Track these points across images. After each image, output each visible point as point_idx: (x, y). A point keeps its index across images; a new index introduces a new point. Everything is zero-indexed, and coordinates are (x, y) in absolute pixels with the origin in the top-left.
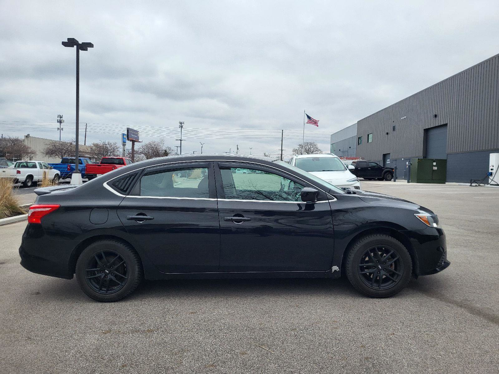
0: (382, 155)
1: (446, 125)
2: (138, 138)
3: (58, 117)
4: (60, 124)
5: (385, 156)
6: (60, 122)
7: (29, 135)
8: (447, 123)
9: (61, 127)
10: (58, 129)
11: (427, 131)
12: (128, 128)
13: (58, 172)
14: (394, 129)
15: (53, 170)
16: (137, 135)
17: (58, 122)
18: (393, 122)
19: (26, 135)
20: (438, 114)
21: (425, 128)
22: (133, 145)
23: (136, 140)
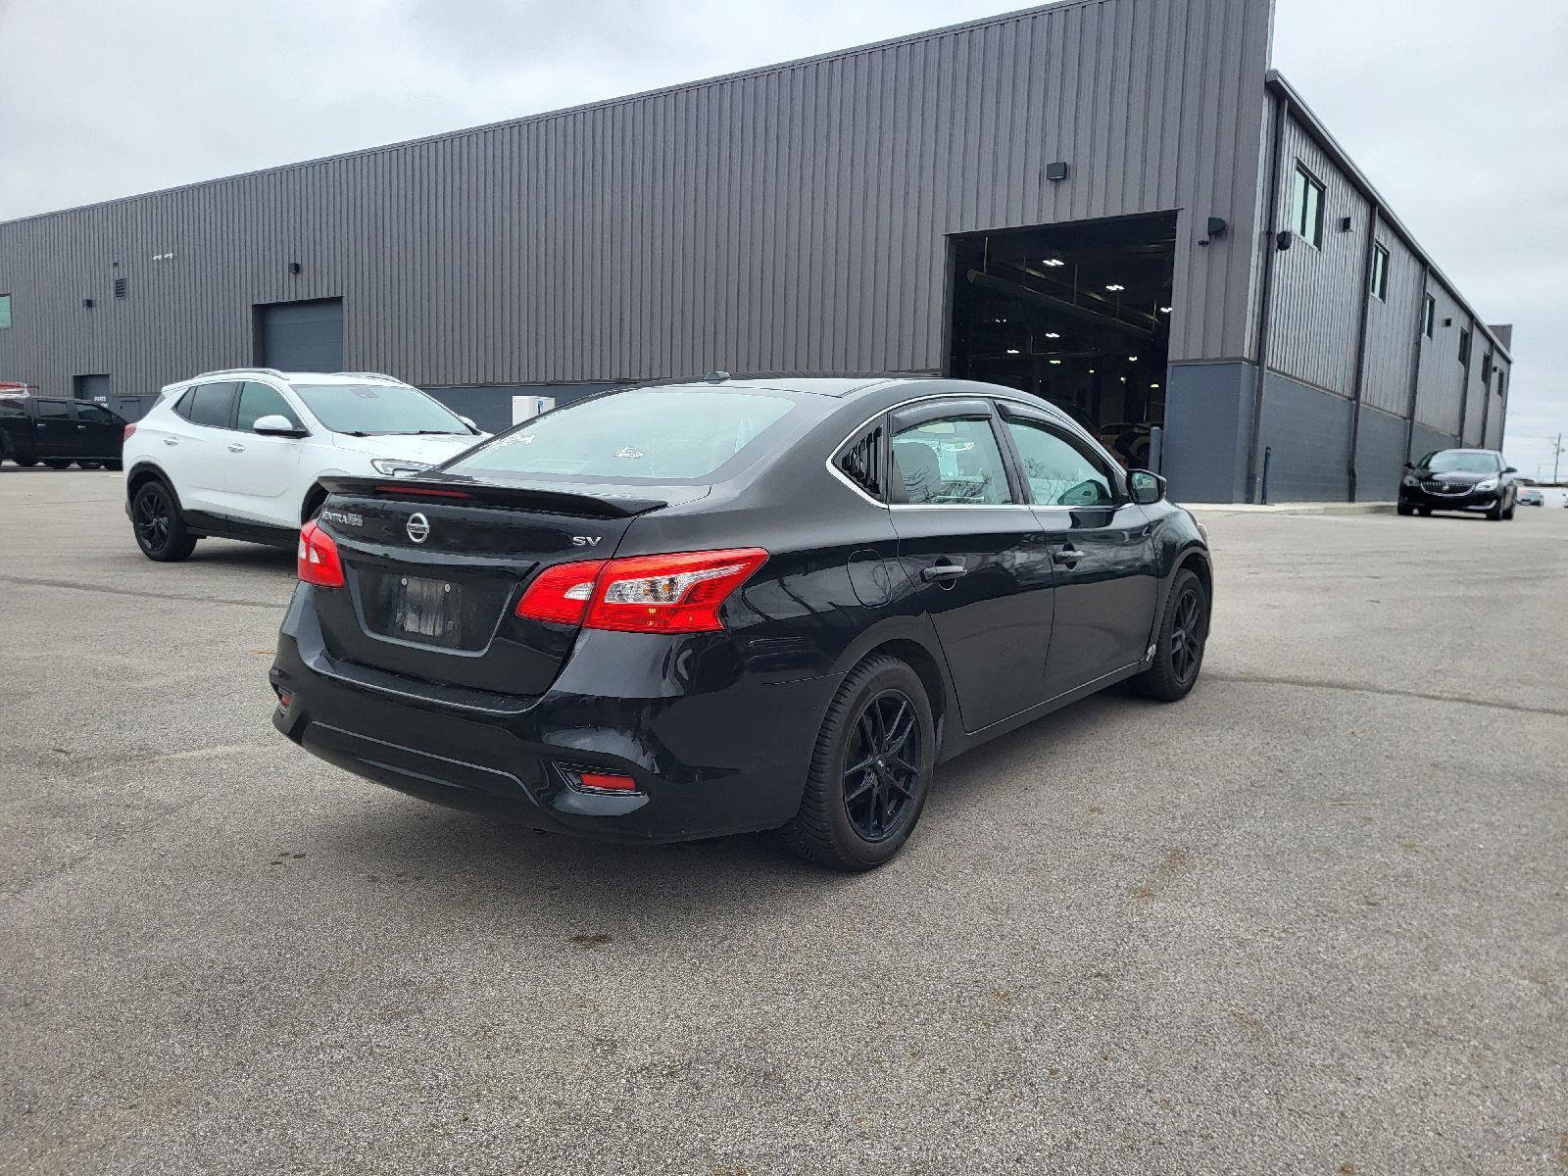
0: (71, 380)
1: (338, 300)
5: (81, 383)
8: (339, 294)
11: (262, 311)
14: (120, 288)
18: (115, 264)
20: (305, 260)
21: (256, 302)
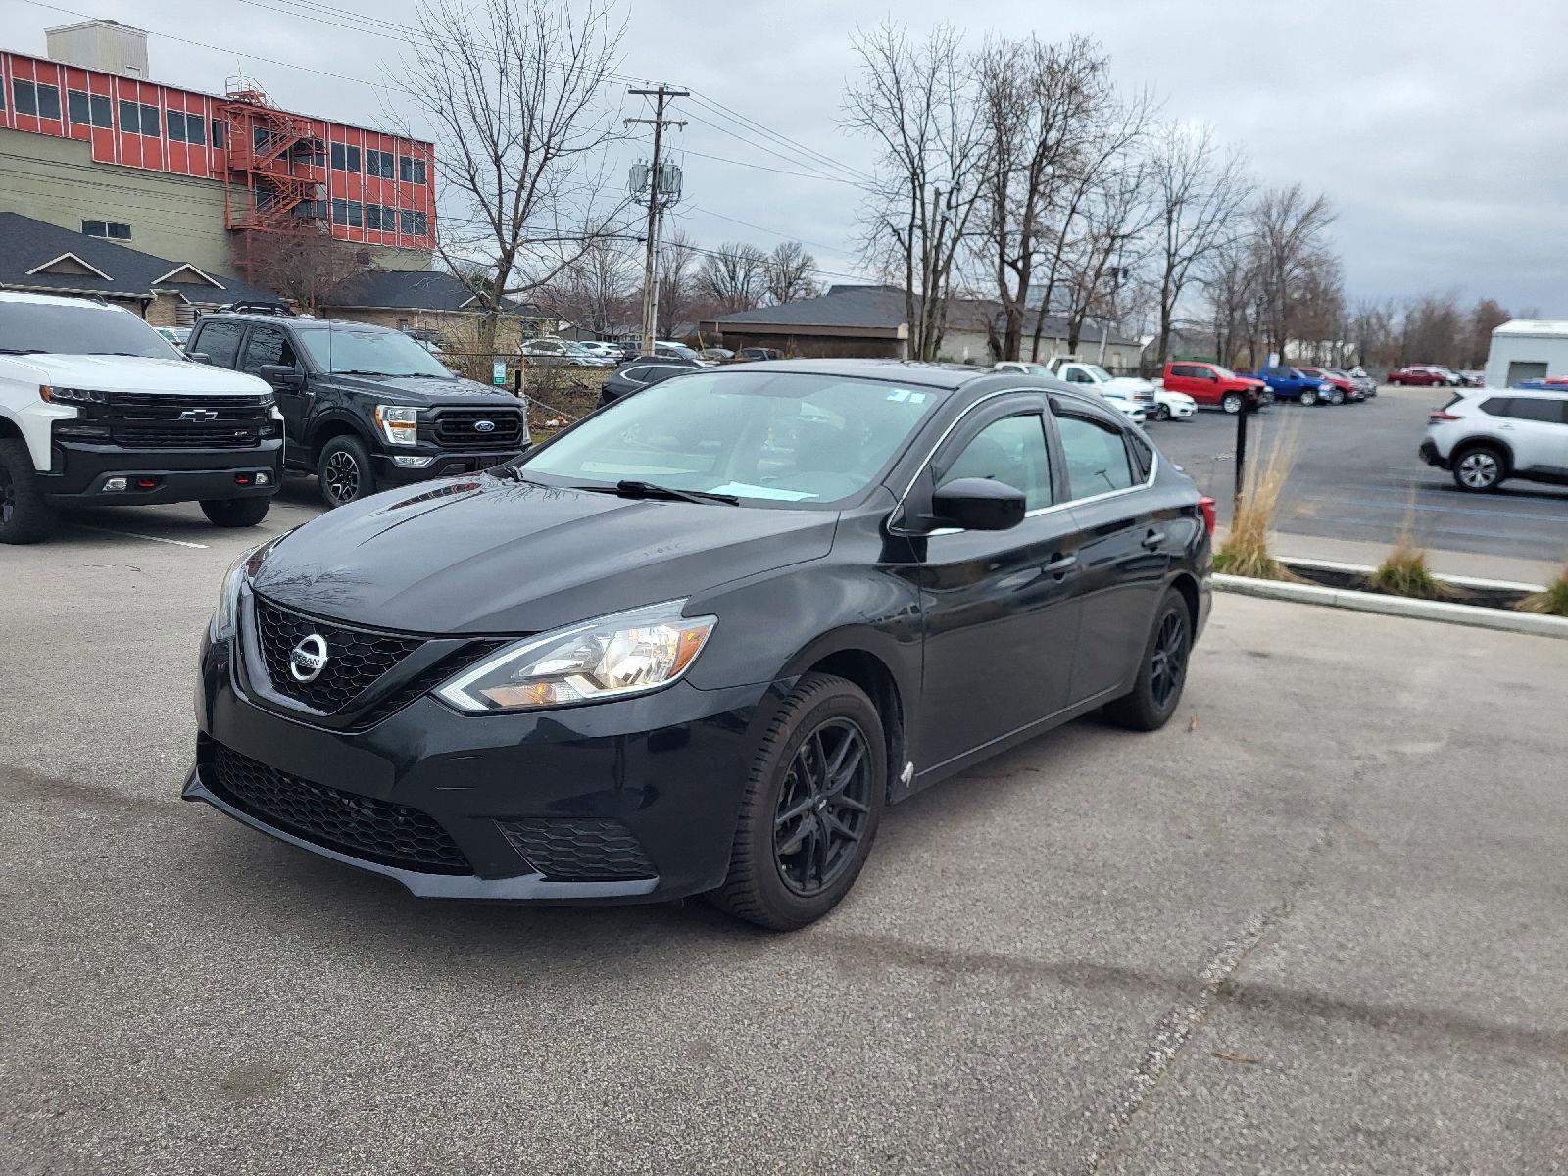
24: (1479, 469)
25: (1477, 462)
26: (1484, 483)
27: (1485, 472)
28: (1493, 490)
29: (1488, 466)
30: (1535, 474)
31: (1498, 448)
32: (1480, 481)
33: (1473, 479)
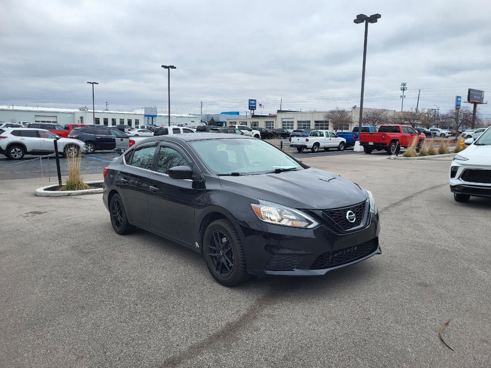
2: (482, 99)
3: (401, 86)
4: (403, 92)
6: (403, 90)
7: (356, 106)
9: (404, 95)
10: (401, 96)
12: (469, 89)
13: (344, 140)
15: (339, 138)
16: (481, 96)
17: (401, 90)
19: (354, 106)
22: (475, 107)
23: (480, 102)
24: (16, 153)
25: (15, 150)
26: (19, 157)
27: (18, 153)
28: (22, 159)
29: (19, 151)
30: (34, 152)
31: (21, 146)
32: (18, 156)
33: (16, 156)
